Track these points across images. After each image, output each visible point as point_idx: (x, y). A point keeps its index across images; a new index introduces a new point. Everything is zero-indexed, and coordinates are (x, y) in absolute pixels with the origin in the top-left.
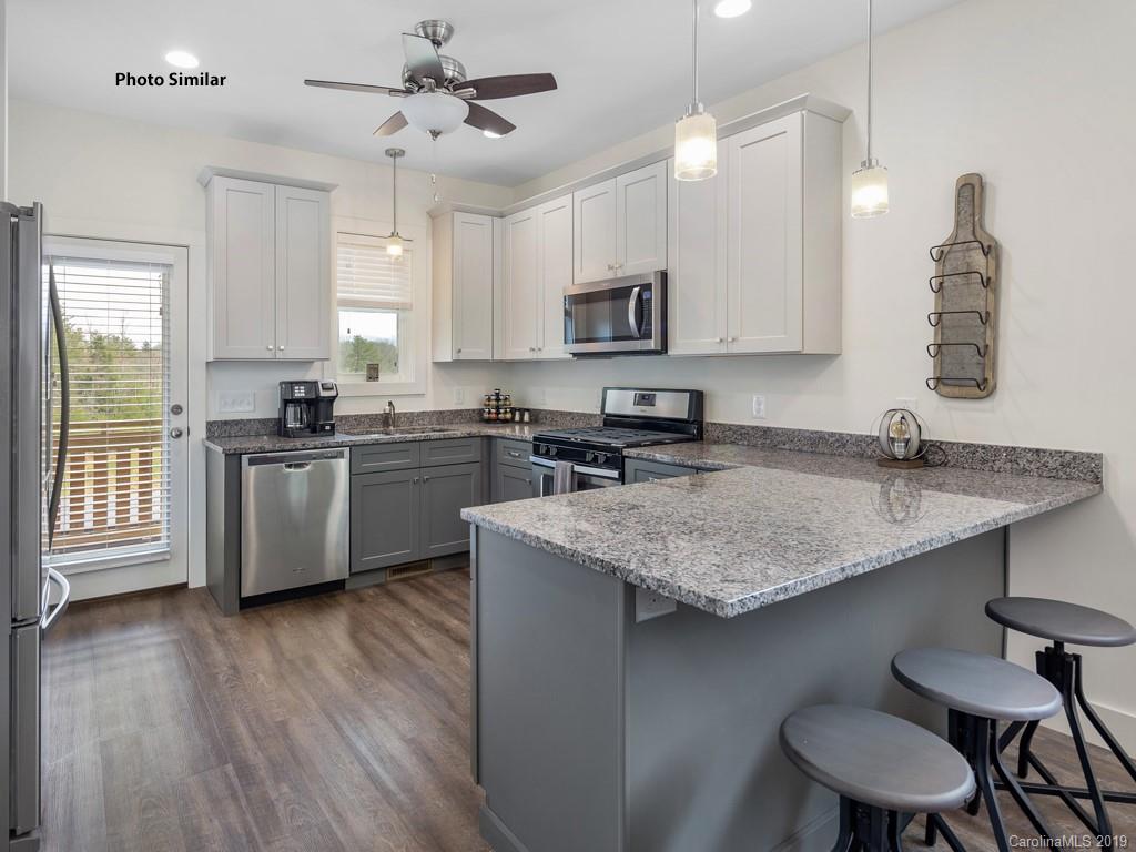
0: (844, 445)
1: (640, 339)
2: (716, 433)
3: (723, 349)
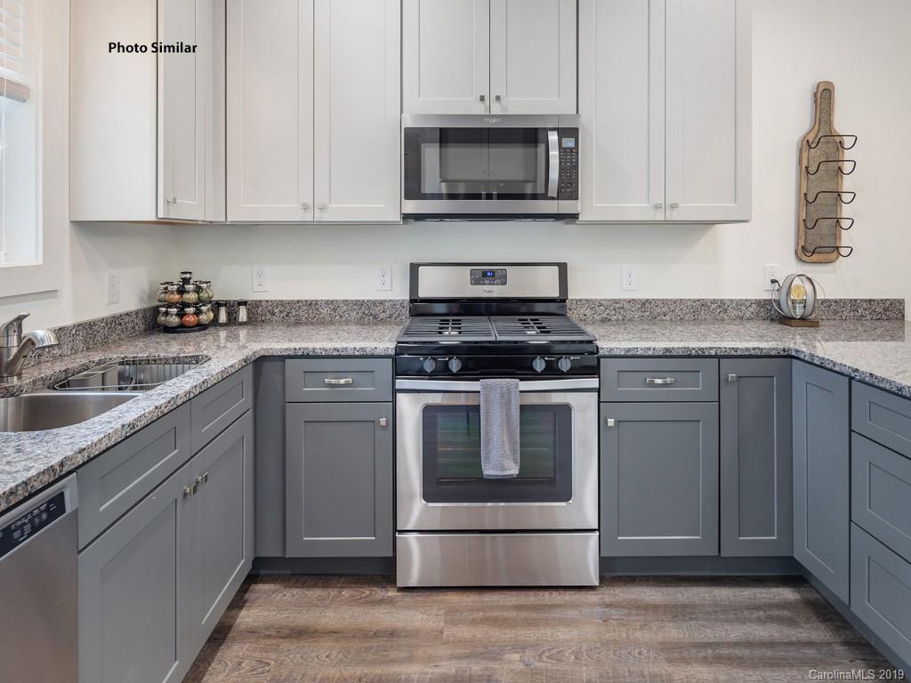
0: (726, 310)
1: (558, 198)
2: (582, 311)
3: (660, 216)
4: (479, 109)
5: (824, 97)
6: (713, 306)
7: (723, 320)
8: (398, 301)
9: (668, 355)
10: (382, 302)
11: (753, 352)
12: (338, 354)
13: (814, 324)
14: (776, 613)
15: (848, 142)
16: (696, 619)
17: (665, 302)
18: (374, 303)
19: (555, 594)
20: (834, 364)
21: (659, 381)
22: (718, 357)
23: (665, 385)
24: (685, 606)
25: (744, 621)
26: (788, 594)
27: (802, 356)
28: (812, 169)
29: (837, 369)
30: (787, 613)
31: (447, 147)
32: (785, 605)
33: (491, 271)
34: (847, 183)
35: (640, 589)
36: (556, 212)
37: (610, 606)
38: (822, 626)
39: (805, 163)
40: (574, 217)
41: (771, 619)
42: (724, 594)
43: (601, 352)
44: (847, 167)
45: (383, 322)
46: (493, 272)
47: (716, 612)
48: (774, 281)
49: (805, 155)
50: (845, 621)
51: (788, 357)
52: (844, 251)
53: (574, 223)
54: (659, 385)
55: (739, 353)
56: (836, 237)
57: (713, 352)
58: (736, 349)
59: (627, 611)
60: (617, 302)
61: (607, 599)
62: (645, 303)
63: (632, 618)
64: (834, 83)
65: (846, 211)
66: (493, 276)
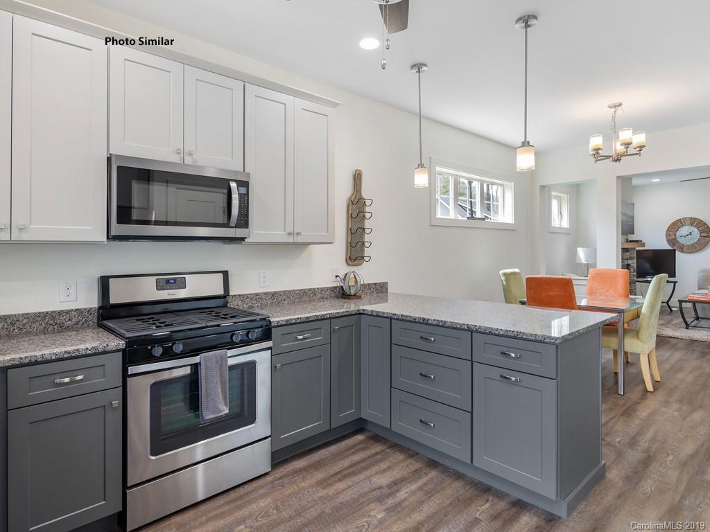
0: (315, 295)
1: (235, 227)
2: (236, 303)
3: (291, 240)
4: (175, 159)
5: (357, 178)
6: (310, 292)
7: (314, 300)
8: (85, 309)
9: (307, 321)
10: (68, 312)
11: (345, 314)
12: (69, 355)
13: (360, 297)
14: (358, 447)
15: (368, 203)
16: (327, 465)
17: (284, 292)
18: (60, 313)
19: (246, 486)
20: (384, 313)
21: (301, 337)
22: (330, 318)
23: (304, 339)
24: (319, 462)
25: (347, 457)
26: (360, 437)
27: (366, 312)
28: (354, 216)
29: (385, 315)
30: (363, 445)
31: (153, 185)
32: (360, 443)
33: (172, 279)
34: (367, 224)
35: (292, 463)
36: (234, 236)
37: (281, 478)
38: (378, 444)
39: (350, 212)
40: (243, 239)
41: (358, 451)
42: (333, 449)
43: (273, 324)
44: (368, 215)
45: (68, 329)
46: (175, 280)
47: (333, 458)
48: (337, 276)
49: (350, 207)
50: (385, 439)
51: (359, 314)
52: (366, 259)
53: (241, 244)
54: (300, 340)
55: (340, 315)
56: (363, 251)
57: (328, 316)
58: (338, 313)
59: (291, 477)
60: (257, 294)
61: (278, 475)
62: (274, 294)
63: (296, 478)
64: (362, 170)
65: (367, 238)
66: (175, 283)
